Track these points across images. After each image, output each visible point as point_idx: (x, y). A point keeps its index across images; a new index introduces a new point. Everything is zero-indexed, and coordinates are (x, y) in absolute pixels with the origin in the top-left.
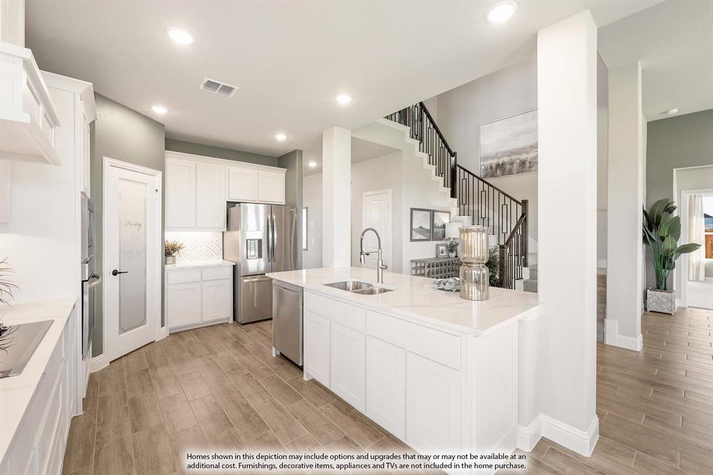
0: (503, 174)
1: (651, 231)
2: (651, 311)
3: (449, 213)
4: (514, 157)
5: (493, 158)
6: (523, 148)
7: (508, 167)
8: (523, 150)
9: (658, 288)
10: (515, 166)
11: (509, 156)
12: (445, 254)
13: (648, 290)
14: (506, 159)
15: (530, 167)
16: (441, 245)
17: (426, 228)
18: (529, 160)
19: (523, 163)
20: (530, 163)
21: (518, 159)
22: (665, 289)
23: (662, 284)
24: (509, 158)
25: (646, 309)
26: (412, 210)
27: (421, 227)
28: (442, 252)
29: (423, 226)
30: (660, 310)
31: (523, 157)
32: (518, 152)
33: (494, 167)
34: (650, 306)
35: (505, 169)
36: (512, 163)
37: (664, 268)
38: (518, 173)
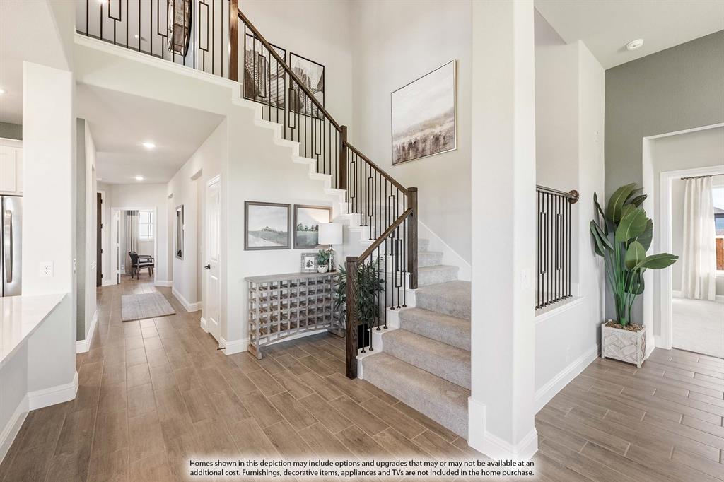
0: (416, 157)
1: (607, 234)
2: (607, 358)
3: (330, 209)
4: (427, 132)
5: (405, 135)
6: (437, 119)
7: (420, 146)
8: (437, 121)
9: (619, 322)
10: (429, 144)
11: (422, 130)
12: (312, 268)
13: (603, 326)
14: (419, 136)
15: (444, 144)
16: (308, 255)
17: (279, 230)
18: (443, 134)
19: (437, 139)
20: (444, 138)
21: (431, 134)
22: (629, 324)
23: (623, 317)
24: (422, 134)
25: (600, 356)
26: (247, 204)
27: (267, 230)
28: (309, 265)
29: (271, 227)
30: (620, 357)
31: (437, 130)
32: (430, 125)
33: (406, 148)
34: (606, 349)
35: (418, 150)
36: (425, 141)
37: (626, 291)
38: (431, 153)
